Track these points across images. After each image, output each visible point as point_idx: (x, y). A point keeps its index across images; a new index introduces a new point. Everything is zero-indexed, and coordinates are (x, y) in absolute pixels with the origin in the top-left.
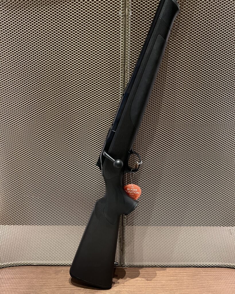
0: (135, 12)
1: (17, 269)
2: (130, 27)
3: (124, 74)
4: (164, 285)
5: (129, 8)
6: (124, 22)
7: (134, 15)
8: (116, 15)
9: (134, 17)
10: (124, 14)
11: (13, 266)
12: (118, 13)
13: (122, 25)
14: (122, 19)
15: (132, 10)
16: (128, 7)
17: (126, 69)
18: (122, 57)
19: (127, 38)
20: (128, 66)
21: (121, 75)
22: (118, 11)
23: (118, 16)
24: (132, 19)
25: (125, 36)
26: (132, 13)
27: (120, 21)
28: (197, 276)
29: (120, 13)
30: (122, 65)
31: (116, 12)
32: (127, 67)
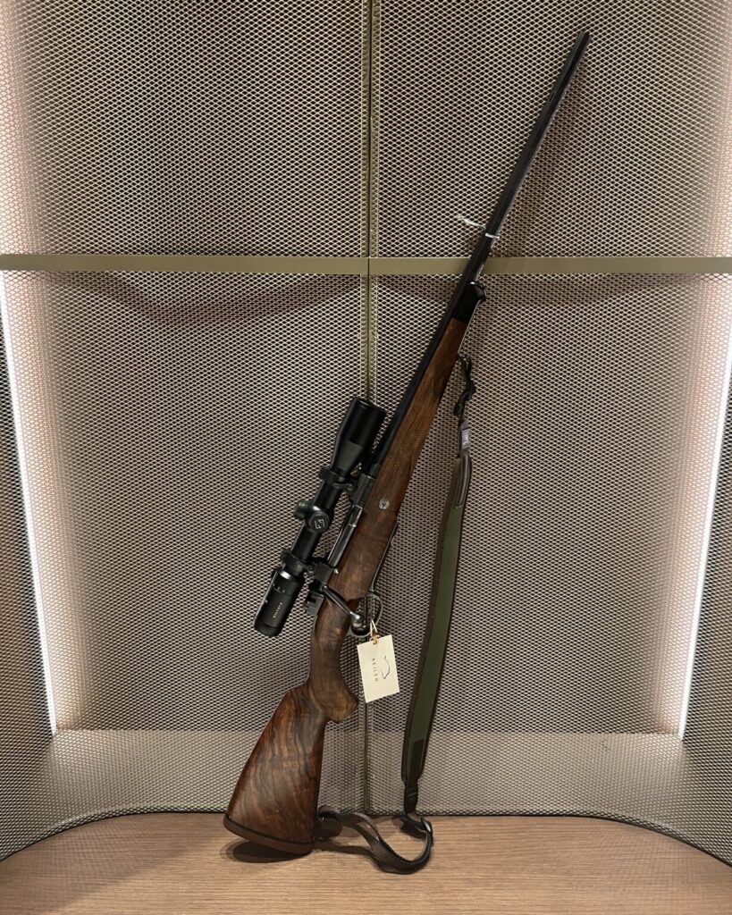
0: (384, 335)
1: (146, 820)
4: (452, 849)
6: (366, 350)
7: (384, 340)
11: (136, 813)
12: (355, 338)
15: (380, 333)
22: (355, 333)
26: (380, 338)
28: (524, 832)
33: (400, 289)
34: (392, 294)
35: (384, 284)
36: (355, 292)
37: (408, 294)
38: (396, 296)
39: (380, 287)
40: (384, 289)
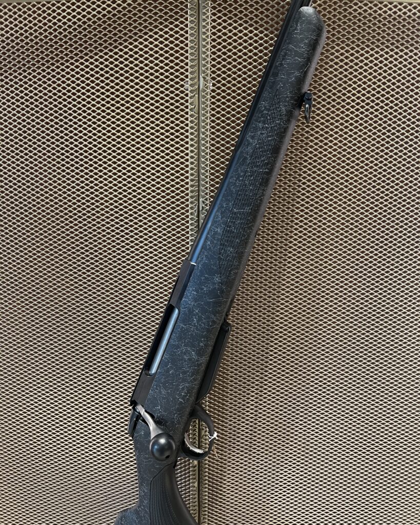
0: (219, 82)
2: (209, 115)
3: (198, 216)
5: (207, 75)
6: (196, 103)
7: (219, 88)
8: (177, 89)
9: (219, 94)
10: (197, 87)
12: (182, 86)
13: (191, 110)
14: (191, 98)
15: (214, 79)
16: (204, 72)
17: (201, 205)
18: (192, 180)
19: (203, 139)
20: (206, 199)
21: (192, 219)
22: (182, 80)
23: (182, 92)
24: (213, 97)
25: (199, 134)
26: (214, 85)
27: (187, 101)
29: (186, 86)
30: (192, 197)
31: (177, 83)
32: (203, 202)
33: (241, 19)
34: (230, 25)
35: (219, 11)
36: (182, 23)
37: (251, 25)
38: (235, 28)
39: (214, 14)
40: (219, 18)
